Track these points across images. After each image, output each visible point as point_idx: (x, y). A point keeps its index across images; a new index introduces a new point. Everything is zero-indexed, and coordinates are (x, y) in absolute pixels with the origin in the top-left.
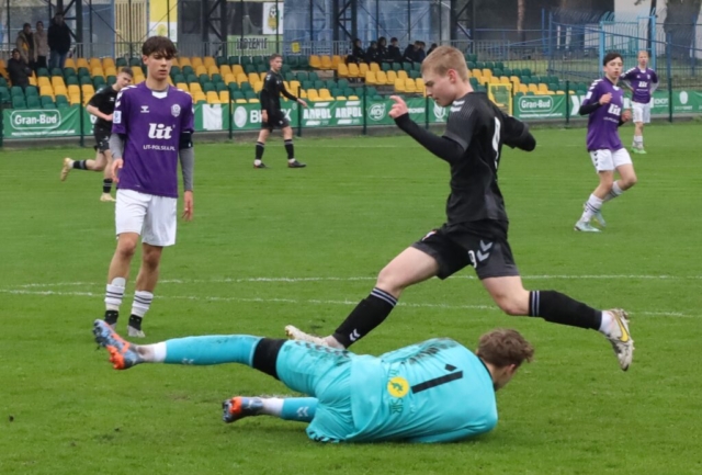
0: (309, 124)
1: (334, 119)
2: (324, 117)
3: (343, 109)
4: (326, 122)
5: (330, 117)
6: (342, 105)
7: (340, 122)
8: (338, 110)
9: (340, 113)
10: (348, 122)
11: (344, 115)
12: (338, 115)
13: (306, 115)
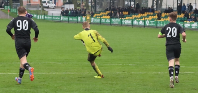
0: (185, 27)
1: (191, 26)
2: (189, 26)
3: (193, 24)
4: (189, 27)
5: (190, 26)
6: (193, 23)
7: (192, 27)
8: (192, 24)
9: (192, 25)
10: (194, 27)
11: (193, 26)
12: (192, 26)
13: (185, 25)
